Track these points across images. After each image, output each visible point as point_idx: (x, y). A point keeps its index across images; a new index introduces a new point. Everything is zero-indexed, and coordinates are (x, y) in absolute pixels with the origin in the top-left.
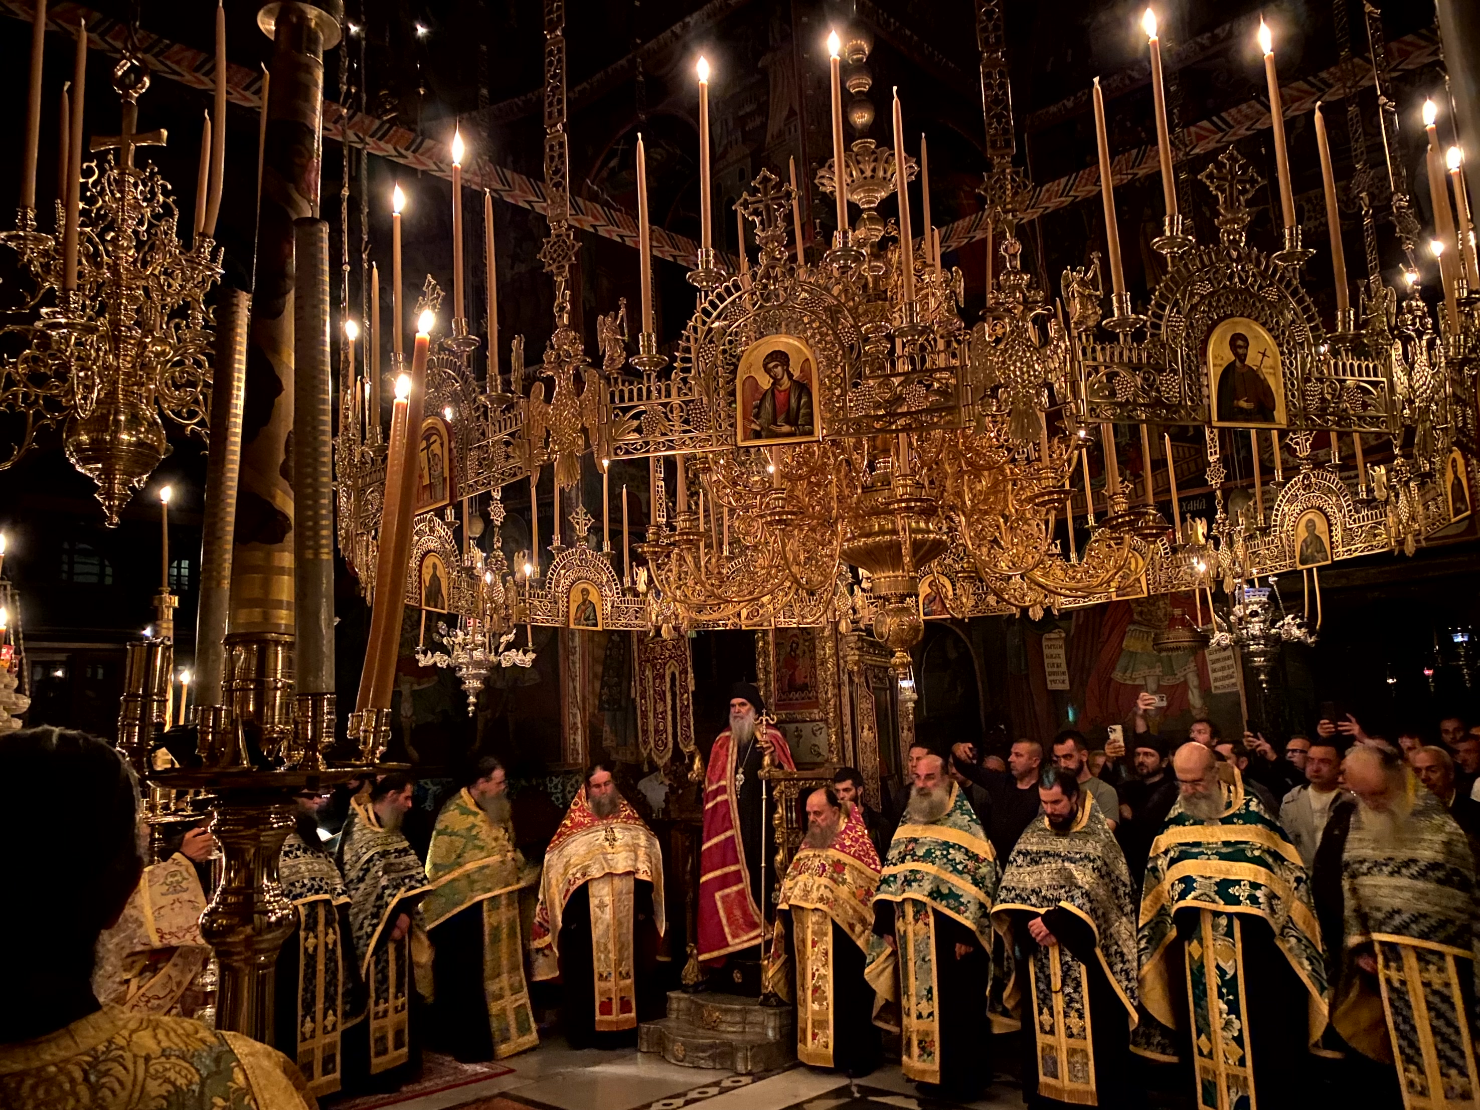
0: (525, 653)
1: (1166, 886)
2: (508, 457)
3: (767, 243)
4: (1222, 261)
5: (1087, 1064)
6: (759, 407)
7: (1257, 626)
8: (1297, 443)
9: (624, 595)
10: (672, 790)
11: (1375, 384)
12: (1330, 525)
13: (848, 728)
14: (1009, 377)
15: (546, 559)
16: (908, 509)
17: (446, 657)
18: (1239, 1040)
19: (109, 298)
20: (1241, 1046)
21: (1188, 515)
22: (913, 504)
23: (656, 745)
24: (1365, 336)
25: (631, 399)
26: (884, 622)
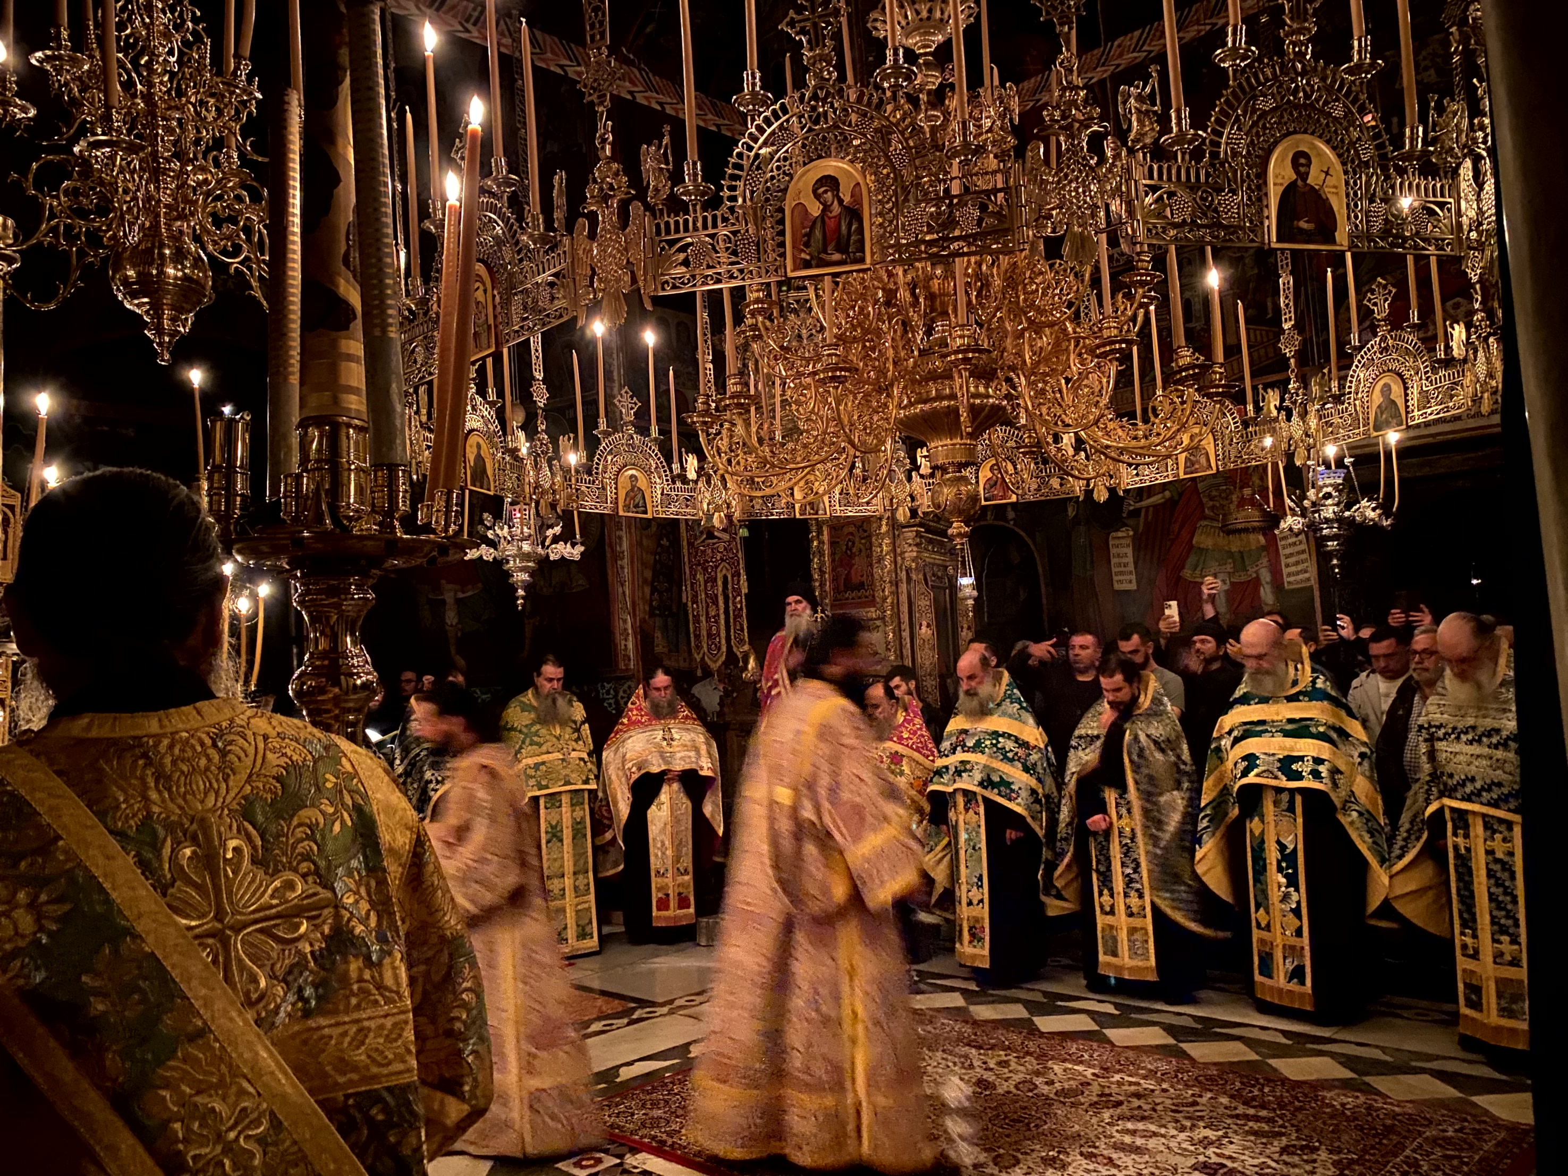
0: (573, 546)
1: (1229, 765)
2: (553, 299)
3: (814, 65)
4: (1287, 74)
5: (1146, 941)
6: (809, 235)
7: (1331, 509)
8: (1375, 304)
9: (674, 482)
10: (727, 693)
11: (1441, 205)
12: (1406, 389)
13: (905, 625)
14: (1064, 196)
15: (592, 445)
16: (966, 360)
17: (492, 550)
18: (1297, 912)
19: (145, 129)
20: (1299, 917)
21: (1260, 387)
22: (970, 355)
23: (709, 649)
24: (1432, 153)
25: (677, 231)
26: (942, 493)
